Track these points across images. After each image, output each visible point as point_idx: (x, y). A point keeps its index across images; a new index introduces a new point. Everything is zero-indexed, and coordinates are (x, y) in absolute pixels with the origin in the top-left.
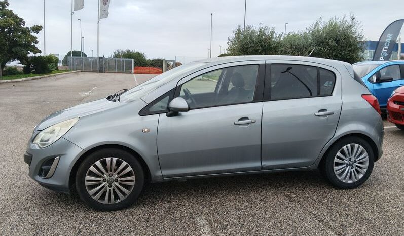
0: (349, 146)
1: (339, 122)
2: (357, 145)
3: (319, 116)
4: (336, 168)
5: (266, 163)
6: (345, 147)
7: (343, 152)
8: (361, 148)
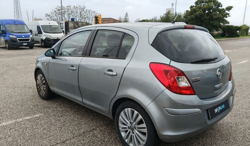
6: (126, 110)
7: (125, 114)
8: (140, 117)
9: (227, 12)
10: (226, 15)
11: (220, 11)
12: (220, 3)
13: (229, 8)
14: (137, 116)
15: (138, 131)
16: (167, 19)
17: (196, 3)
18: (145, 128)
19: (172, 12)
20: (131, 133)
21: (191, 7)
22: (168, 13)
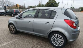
0: (56, 34)
1: (52, 27)
2: (59, 35)
3: (47, 24)
4: (52, 40)
5: (35, 33)
6: (55, 35)
7: (54, 36)
8: (61, 36)
9: (58, 4)
10: (58, 5)
11: (56, 4)
12: (56, 2)
13: (59, 3)
14: (60, 36)
15: (60, 41)
16: (39, 6)
17: (49, 1)
18: (63, 40)
19: (41, 4)
20: (57, 42)
21: (47, 2)
22: (40, 4)
